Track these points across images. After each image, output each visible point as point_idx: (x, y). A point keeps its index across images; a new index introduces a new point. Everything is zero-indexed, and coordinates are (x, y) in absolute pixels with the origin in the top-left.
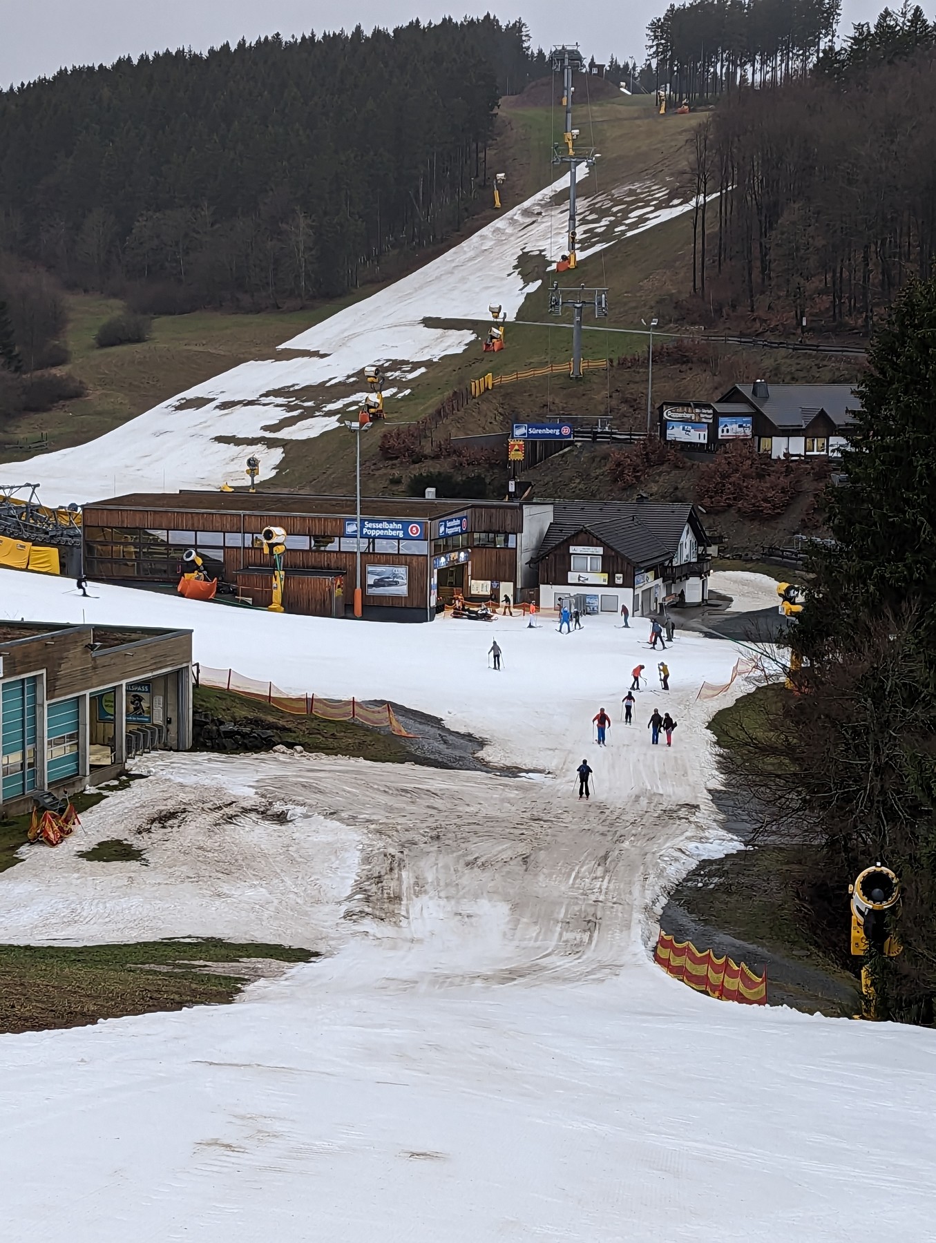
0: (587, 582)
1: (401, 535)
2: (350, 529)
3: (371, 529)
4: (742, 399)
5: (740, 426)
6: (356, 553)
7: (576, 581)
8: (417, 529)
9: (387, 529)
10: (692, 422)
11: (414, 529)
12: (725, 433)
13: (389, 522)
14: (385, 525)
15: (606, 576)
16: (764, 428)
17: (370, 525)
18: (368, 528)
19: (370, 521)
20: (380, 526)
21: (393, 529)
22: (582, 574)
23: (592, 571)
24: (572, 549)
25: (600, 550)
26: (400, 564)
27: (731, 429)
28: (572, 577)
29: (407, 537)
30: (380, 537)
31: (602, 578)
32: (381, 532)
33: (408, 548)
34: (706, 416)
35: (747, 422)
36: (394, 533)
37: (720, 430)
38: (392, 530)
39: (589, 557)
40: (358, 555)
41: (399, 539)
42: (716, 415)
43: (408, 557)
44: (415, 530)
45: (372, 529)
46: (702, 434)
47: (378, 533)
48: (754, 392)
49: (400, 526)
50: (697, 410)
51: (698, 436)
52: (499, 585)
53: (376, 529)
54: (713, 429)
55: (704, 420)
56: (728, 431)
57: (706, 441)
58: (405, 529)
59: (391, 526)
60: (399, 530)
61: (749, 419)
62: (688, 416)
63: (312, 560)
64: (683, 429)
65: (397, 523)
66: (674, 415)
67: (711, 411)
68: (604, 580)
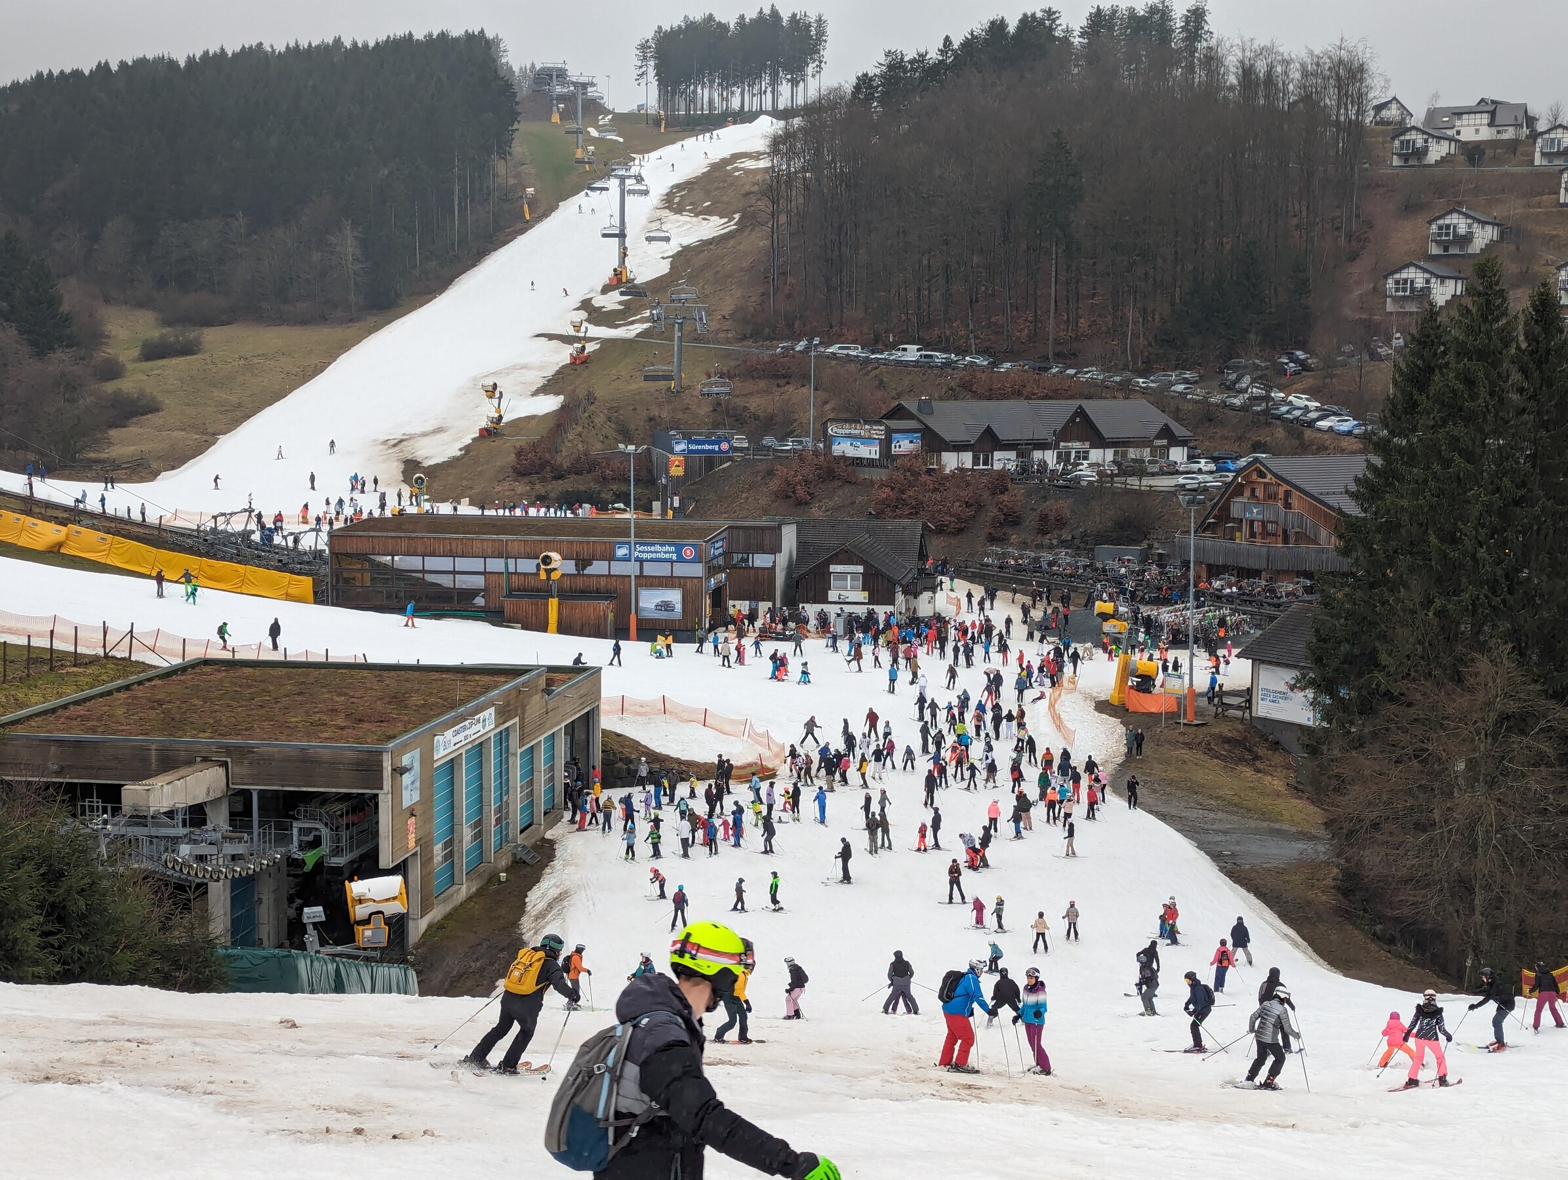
0: (847, 600)
1: (674, 558)
2: (621, 552)
3: (641, 551)
4: (910, 416)
5: (911, 442)
6: (630, 576)
7: (837, 599)
8: (691, 552)
9: (660, 552)
10: (861, 438)
11: (688, 551)
12: (897, 449)
13: (662, 545)
14: (658, 548)
15: (866, 594)
16: (934, 443)
17: (642, 548)
18: (640, 552)
19: (642, 544)
20: (653, 549)
21: (666, 551)
22: (842, 593)
23: (853, 588)
24: (833, 568)
25: (860, 569)
26: (673, 586)
27: (904, 445)
28: (833, 595)
29: (681, 560)
30: (652, 560)
31: (863, 596)
32: (654, 556)
33: (681, 570)
34: (878, 431)
35: (917, 438)
36: (667, 556)
37: (893, 446)
38: (665, 553)
39: (849, 576)
40: (633, 578)
41: (672, 562)
42: (889, 432)
43: (682, 580)
44: (689, 553)
45: (643, 552)
46: (873, 449)
47: (650, 556)
48: (919, 409)
49: (673, 549)
50: (867, 427)
51: (870, 451)
52: (757, 605)
53: (648, 552)
54: (886, 444)
55: (875, 436)
56: (900, 446)
57: (877, 457)
58: (678, 552)
59: (664, 549)
60: (673, 552)
61: (919, 435)
62: (857, 432)
63: (580, 583)
64: (852, 444)
65: (670, 545)
66: (840, 431)
67: (882, 428)
68: (865, 598)
